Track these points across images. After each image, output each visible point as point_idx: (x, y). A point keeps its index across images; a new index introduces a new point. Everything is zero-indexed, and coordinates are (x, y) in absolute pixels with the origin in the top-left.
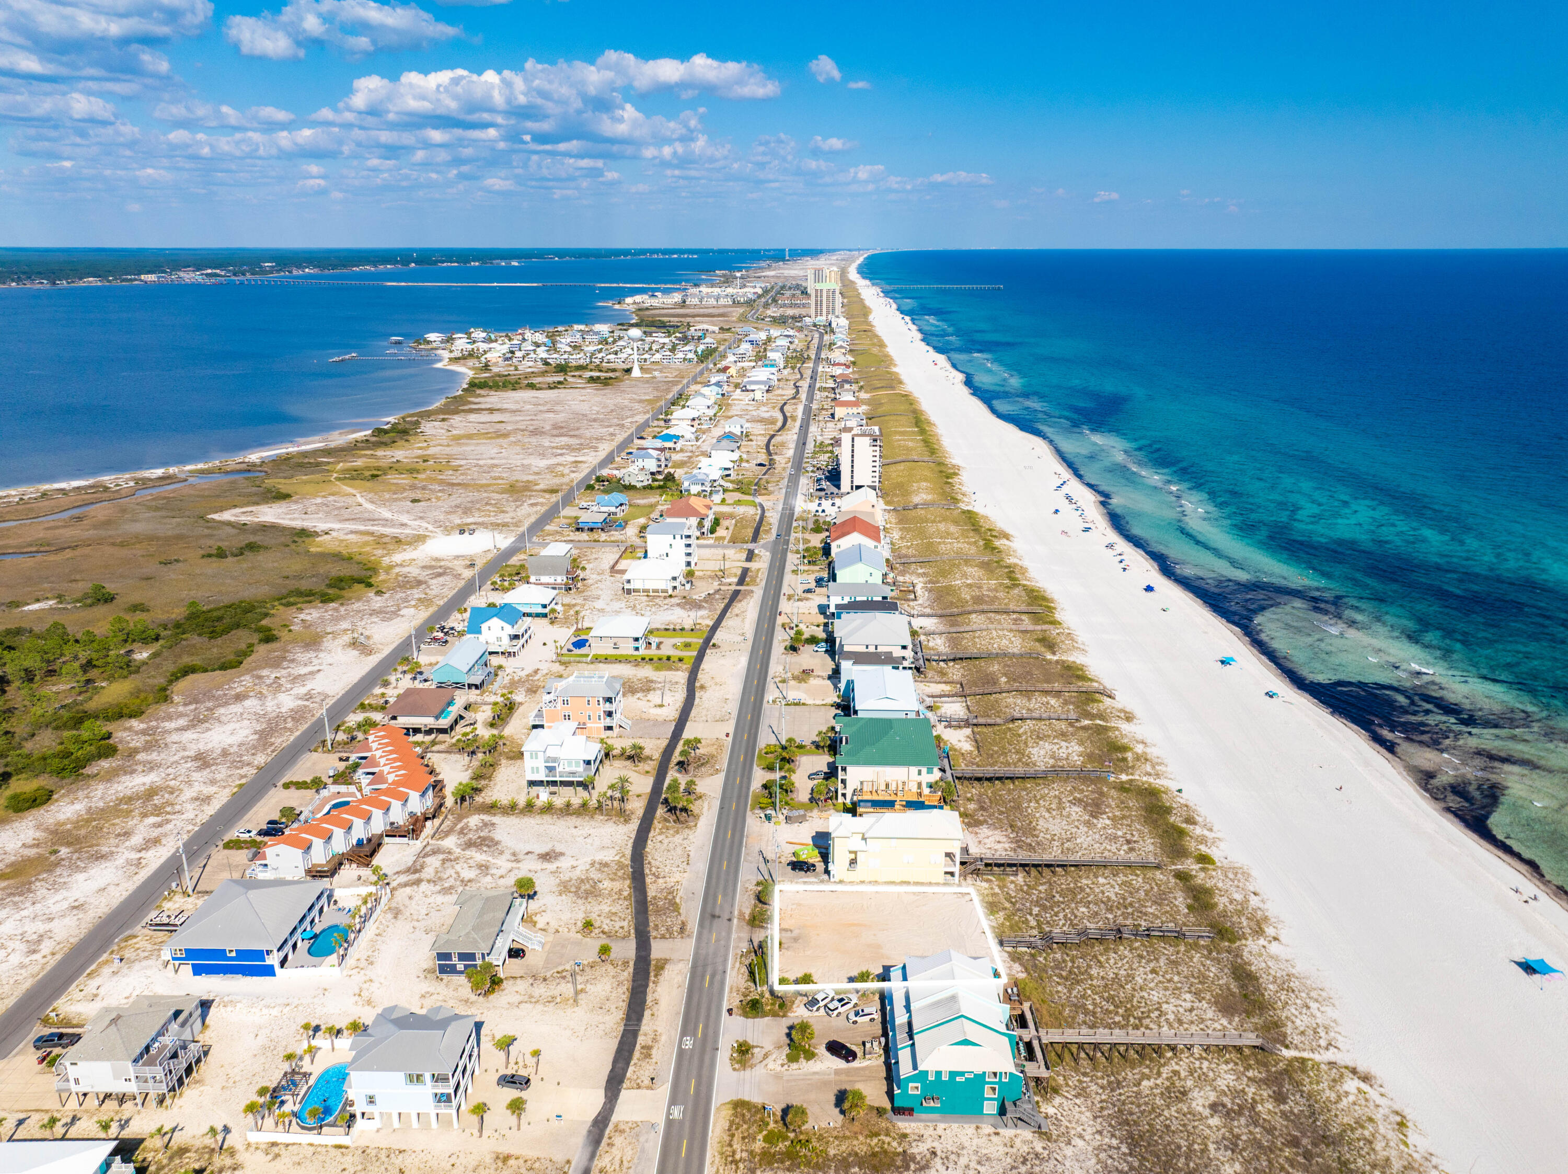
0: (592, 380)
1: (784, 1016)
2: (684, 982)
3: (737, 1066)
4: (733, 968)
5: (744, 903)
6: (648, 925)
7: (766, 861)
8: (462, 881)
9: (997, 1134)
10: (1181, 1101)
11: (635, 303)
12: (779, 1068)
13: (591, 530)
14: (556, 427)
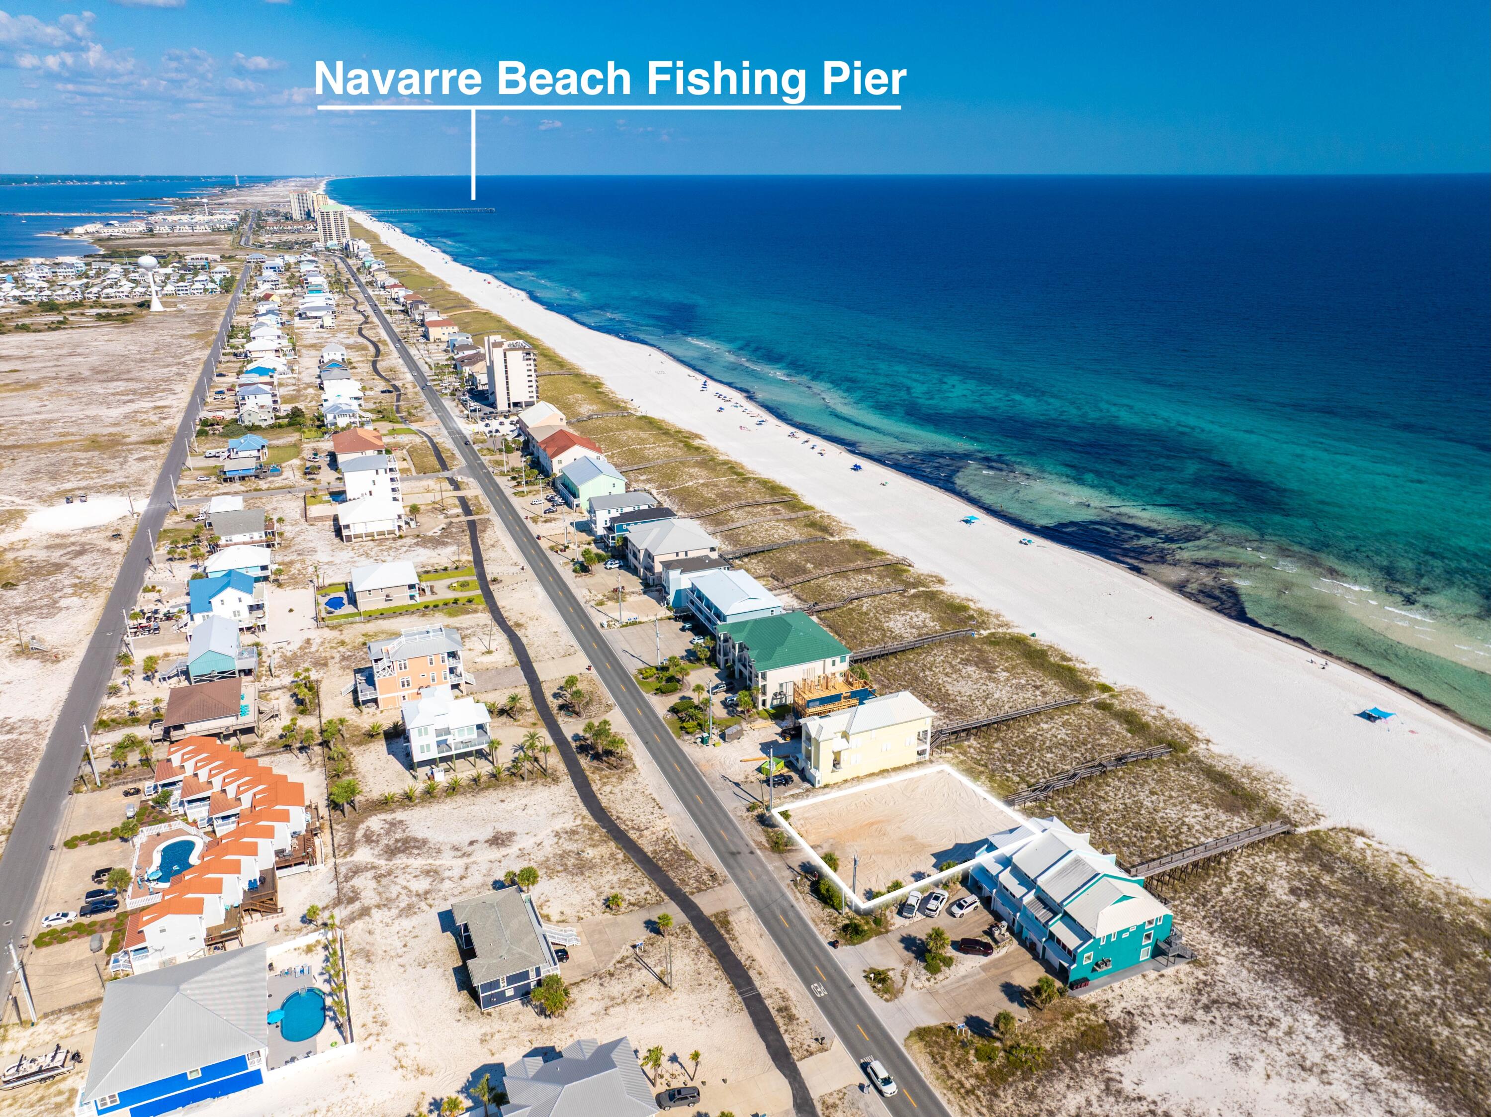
0: (99, 317)
1: (887, 932)
2: (760, 929)
3: (886, 996)
4: (797, 899)
5: (754, 834)
6: (673, 883)
7: (737, 785)
8: (418, 895)
9: (1162, 976)
10: (1266, 896)
11: (87, 233)
12: (927, 984)
13: (243, 478)
14: (95, 371)
